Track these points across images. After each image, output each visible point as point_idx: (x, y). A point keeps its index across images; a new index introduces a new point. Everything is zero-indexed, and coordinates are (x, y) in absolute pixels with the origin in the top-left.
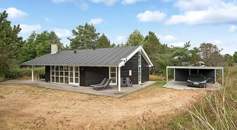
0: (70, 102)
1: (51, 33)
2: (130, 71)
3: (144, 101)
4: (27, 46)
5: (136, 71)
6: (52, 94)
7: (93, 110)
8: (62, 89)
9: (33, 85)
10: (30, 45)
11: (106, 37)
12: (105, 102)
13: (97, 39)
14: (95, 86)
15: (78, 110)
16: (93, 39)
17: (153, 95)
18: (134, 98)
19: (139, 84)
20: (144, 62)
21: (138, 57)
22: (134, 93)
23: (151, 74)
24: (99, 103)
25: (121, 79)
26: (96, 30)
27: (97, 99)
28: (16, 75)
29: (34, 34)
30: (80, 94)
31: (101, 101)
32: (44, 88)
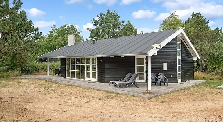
0: (82, 99)
1: (71, 26)
2: (165, 65)
3: (188, 105)
4: (47, 41)
5: (174, 64)
6: (64, 90)
7: (111, 111)
8: (76, 85)
9: (47, 80)
10: (50, 40)
11: (132, 25)
12: (128, 103)
13: (120, 29)
14: (117, 82)
15: (90, 110)
16: (117, 28)
17: (203, 98)
18: (172, 100)
19: (178, 83)
20: (186, 52)
21: (176, 44)
22: (172, 94)
23: (196, 71)
24: (119, 103)
25: (151, 74)
26: (119, 17)
27: (118, 98)
28: (32, 70)
29: (54, 28)
30: (97, 92)
31: (123, 100)
32: (57, 83)
